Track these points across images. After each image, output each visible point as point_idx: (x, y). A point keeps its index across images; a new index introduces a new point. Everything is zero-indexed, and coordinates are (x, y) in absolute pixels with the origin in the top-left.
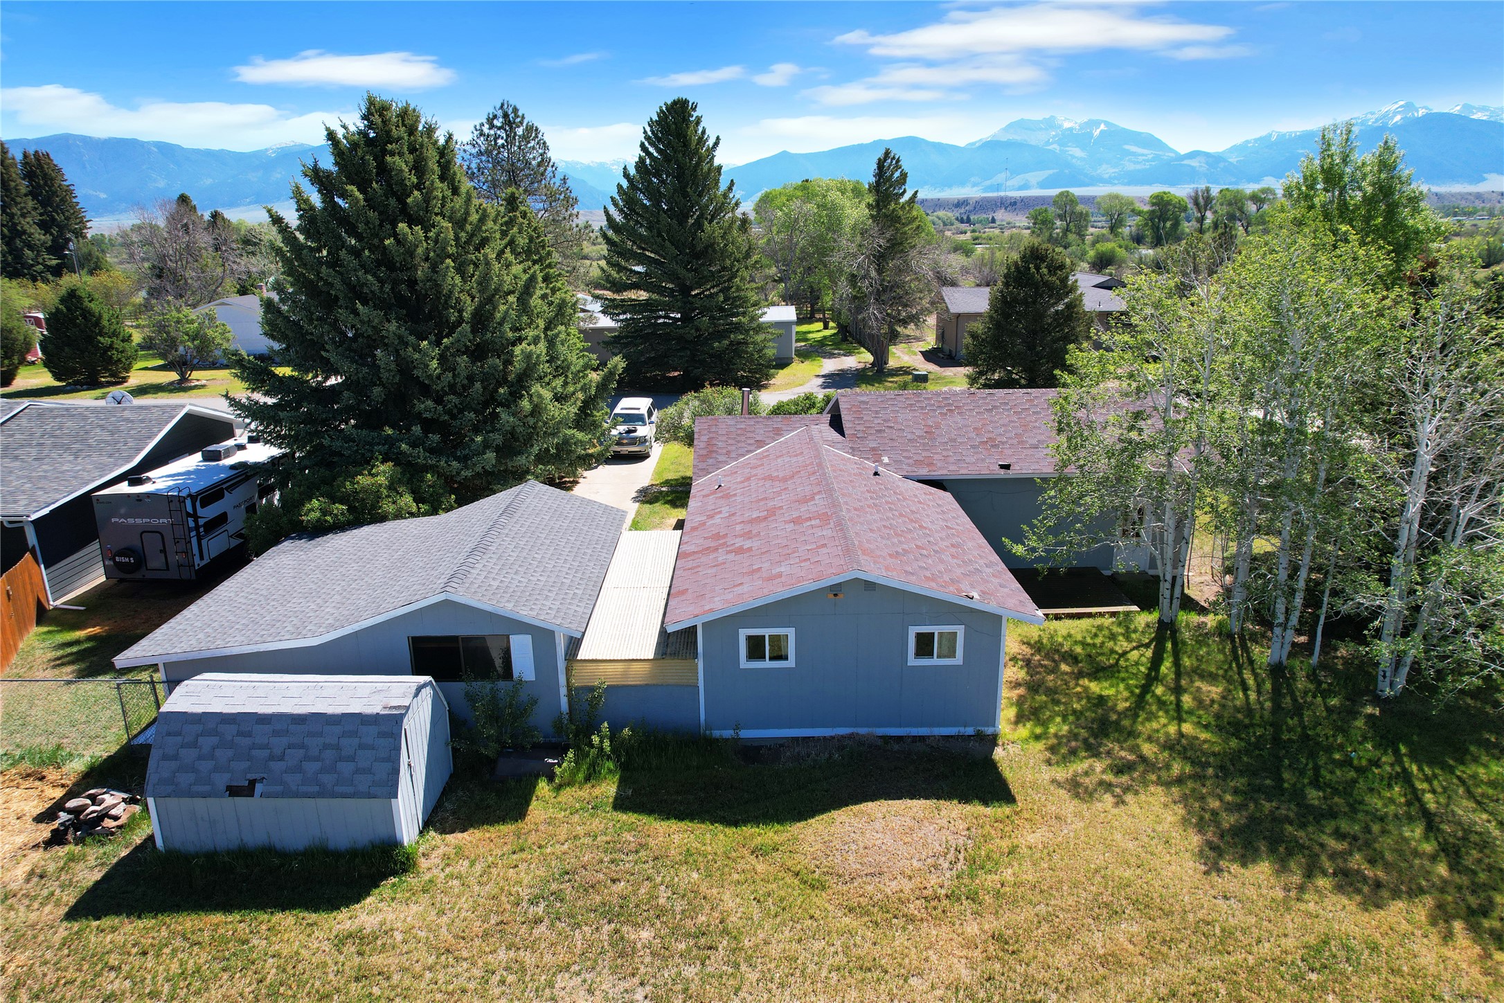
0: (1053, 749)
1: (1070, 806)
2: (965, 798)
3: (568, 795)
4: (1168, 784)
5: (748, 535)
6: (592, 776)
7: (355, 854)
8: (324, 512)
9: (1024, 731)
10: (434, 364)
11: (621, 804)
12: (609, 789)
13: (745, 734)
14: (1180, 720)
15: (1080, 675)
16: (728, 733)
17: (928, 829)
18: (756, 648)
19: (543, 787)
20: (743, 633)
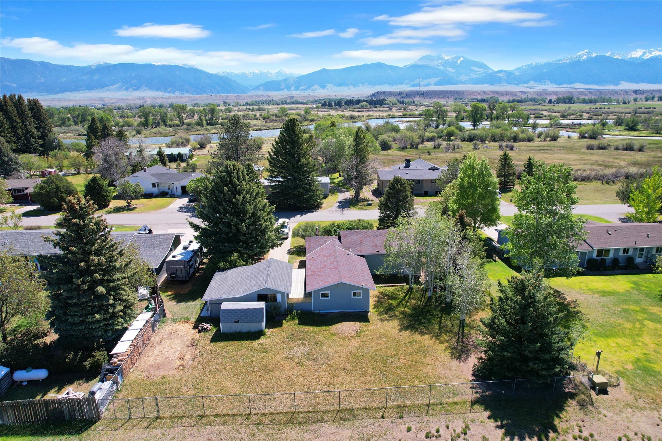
0: (379, 313)
1: (379, 323)
2: (360, 322)
3: (289, 323)
4: (398, 319)
5: (320, 271)
6: (293, 319)
7: (255, 332)
8: (225, 265)
9: (374, 310)
10: (245, 228)
11: (299, 324)
12: (296, 321)
13: (321, 312)
14: (405, 308)
15: (389, 299)
16: (318, 312)
17: (353, 326)
18: (323, 295)
19: (284, 321)
20: (321, 292)
